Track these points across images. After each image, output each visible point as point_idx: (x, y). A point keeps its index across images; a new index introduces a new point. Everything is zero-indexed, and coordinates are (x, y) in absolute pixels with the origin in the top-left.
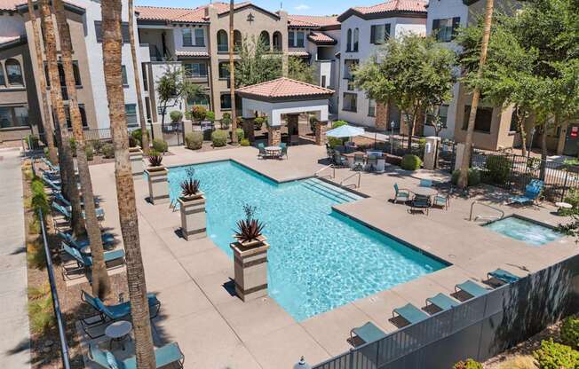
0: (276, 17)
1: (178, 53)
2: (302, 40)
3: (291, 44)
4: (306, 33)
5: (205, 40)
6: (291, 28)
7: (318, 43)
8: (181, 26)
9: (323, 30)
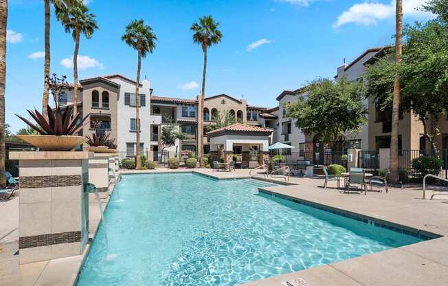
0: (240, 102)
1: (178, 120)
2: (256, 117)
3: (248, 118)
4: (258, 113)
5: (196, 114)
6: (249, 109)
7: (265, 117)
8: (182, 104)
9: (269, 112)
